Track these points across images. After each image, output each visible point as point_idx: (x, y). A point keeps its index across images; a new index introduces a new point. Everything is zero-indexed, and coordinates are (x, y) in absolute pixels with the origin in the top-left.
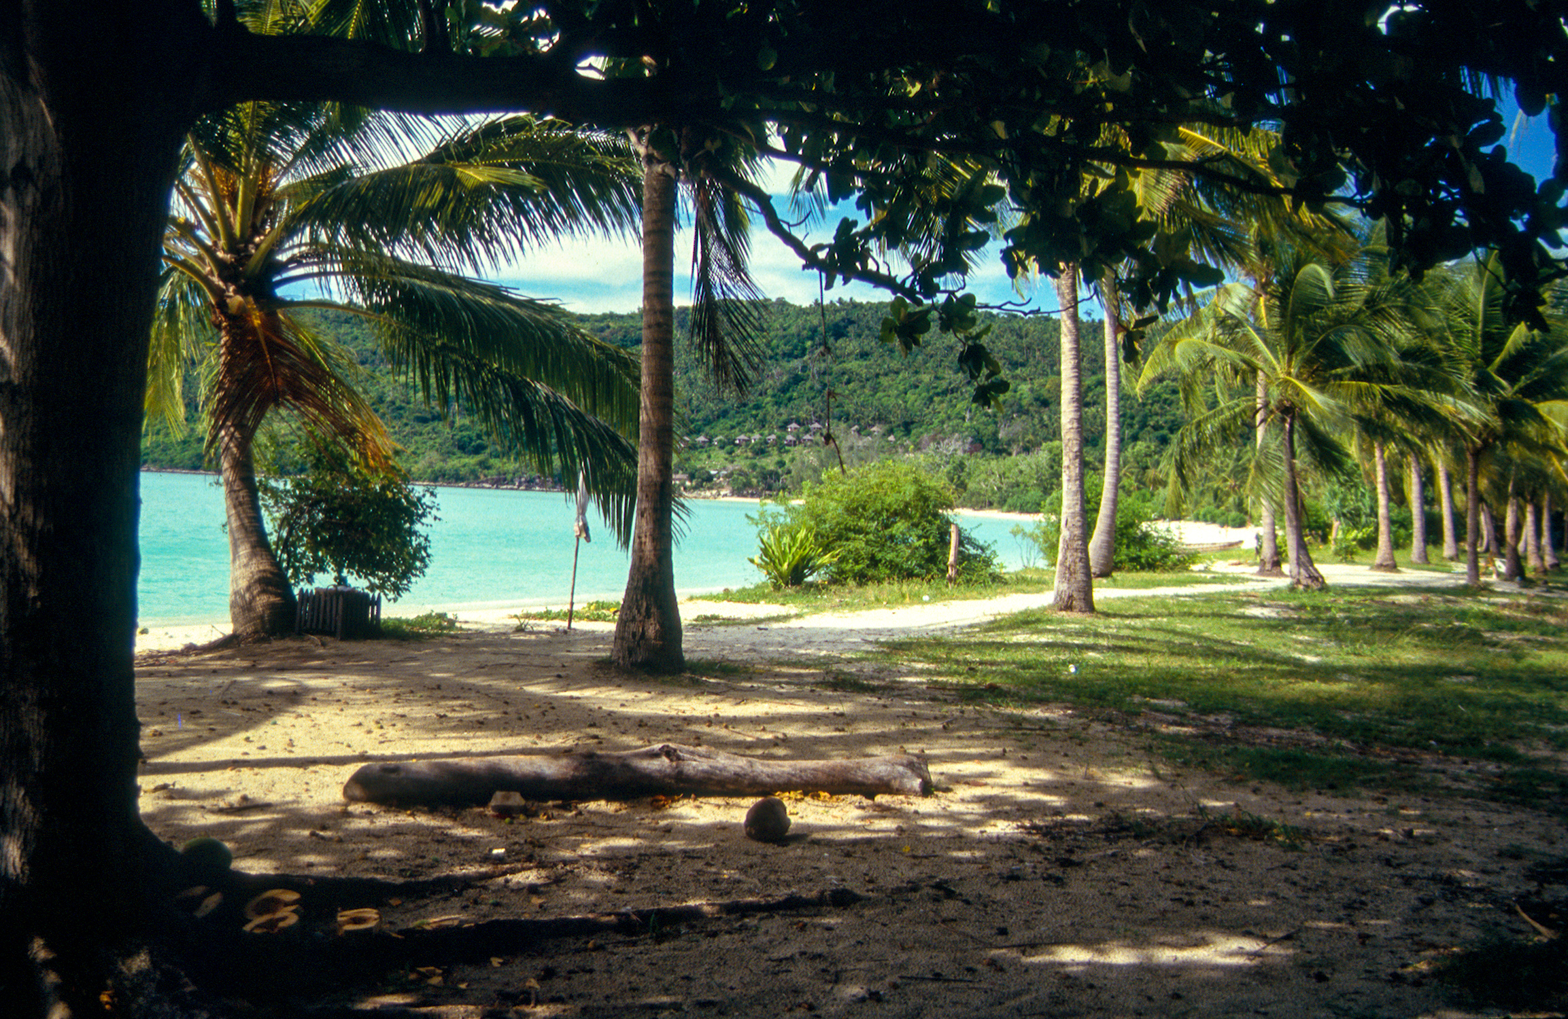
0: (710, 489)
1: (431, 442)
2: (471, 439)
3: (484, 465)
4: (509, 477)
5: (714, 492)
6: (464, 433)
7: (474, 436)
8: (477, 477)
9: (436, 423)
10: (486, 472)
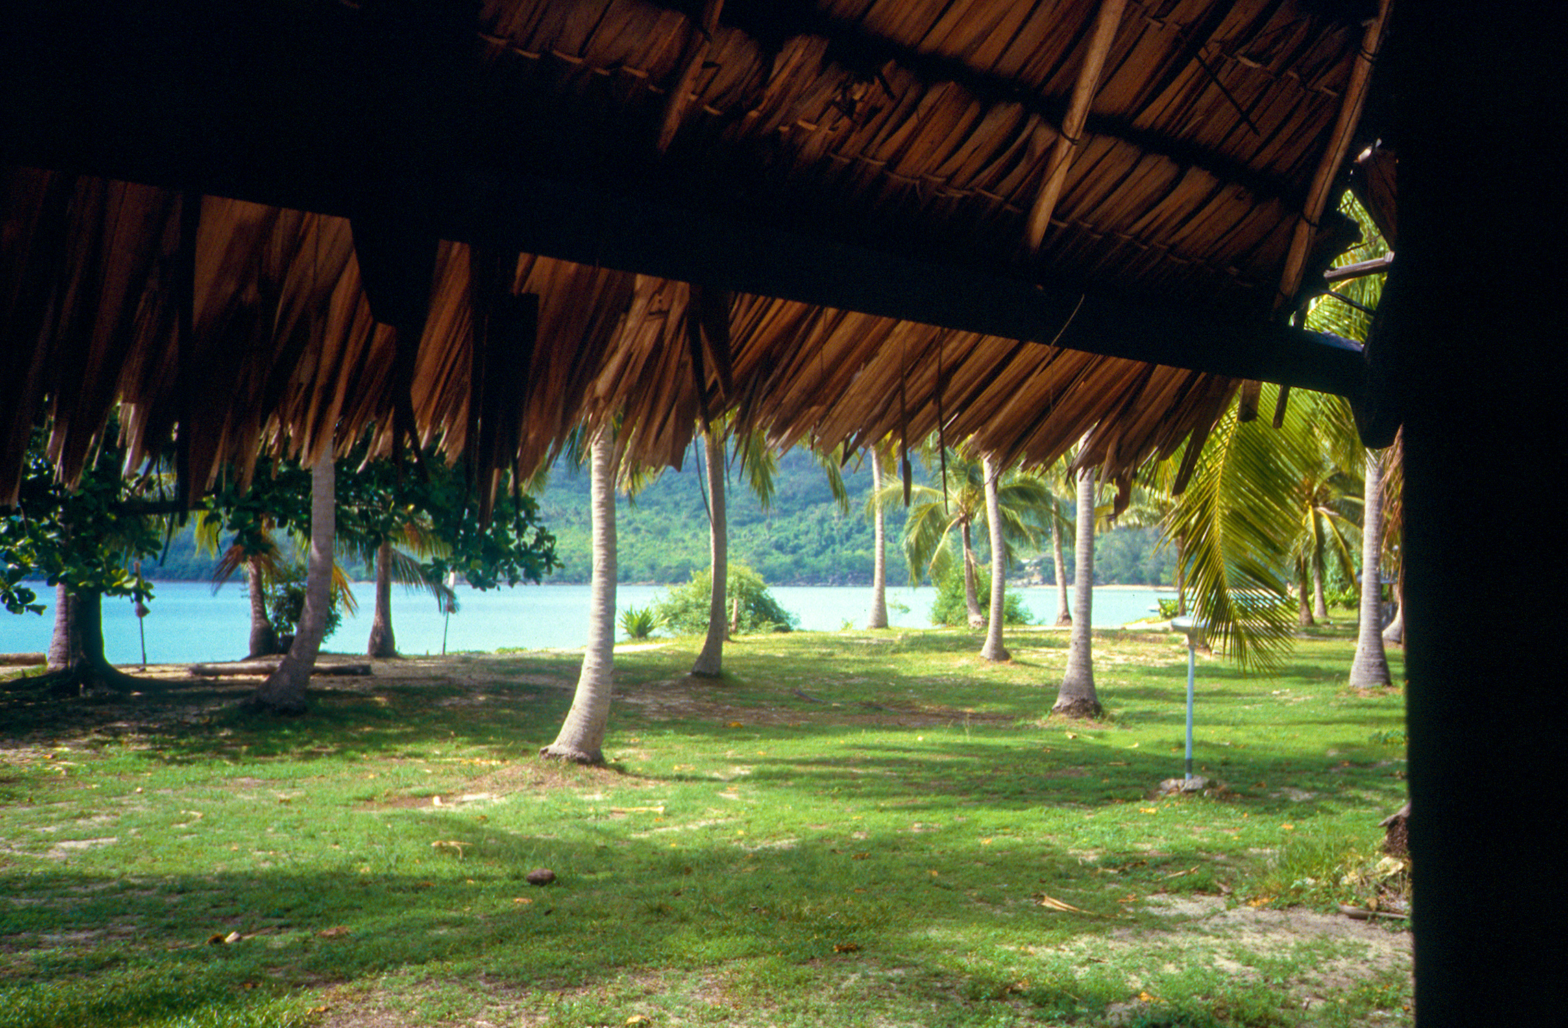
0: (1021, 577)
1: (748, 545)
2: (788, 540)
3: (798, 564)
4: (823, 574)
5: (1025, 581)
6: (782, 534)
7: (791, 537)
8: (793, 576)
9: (753, 526)
10: (801, 570)
